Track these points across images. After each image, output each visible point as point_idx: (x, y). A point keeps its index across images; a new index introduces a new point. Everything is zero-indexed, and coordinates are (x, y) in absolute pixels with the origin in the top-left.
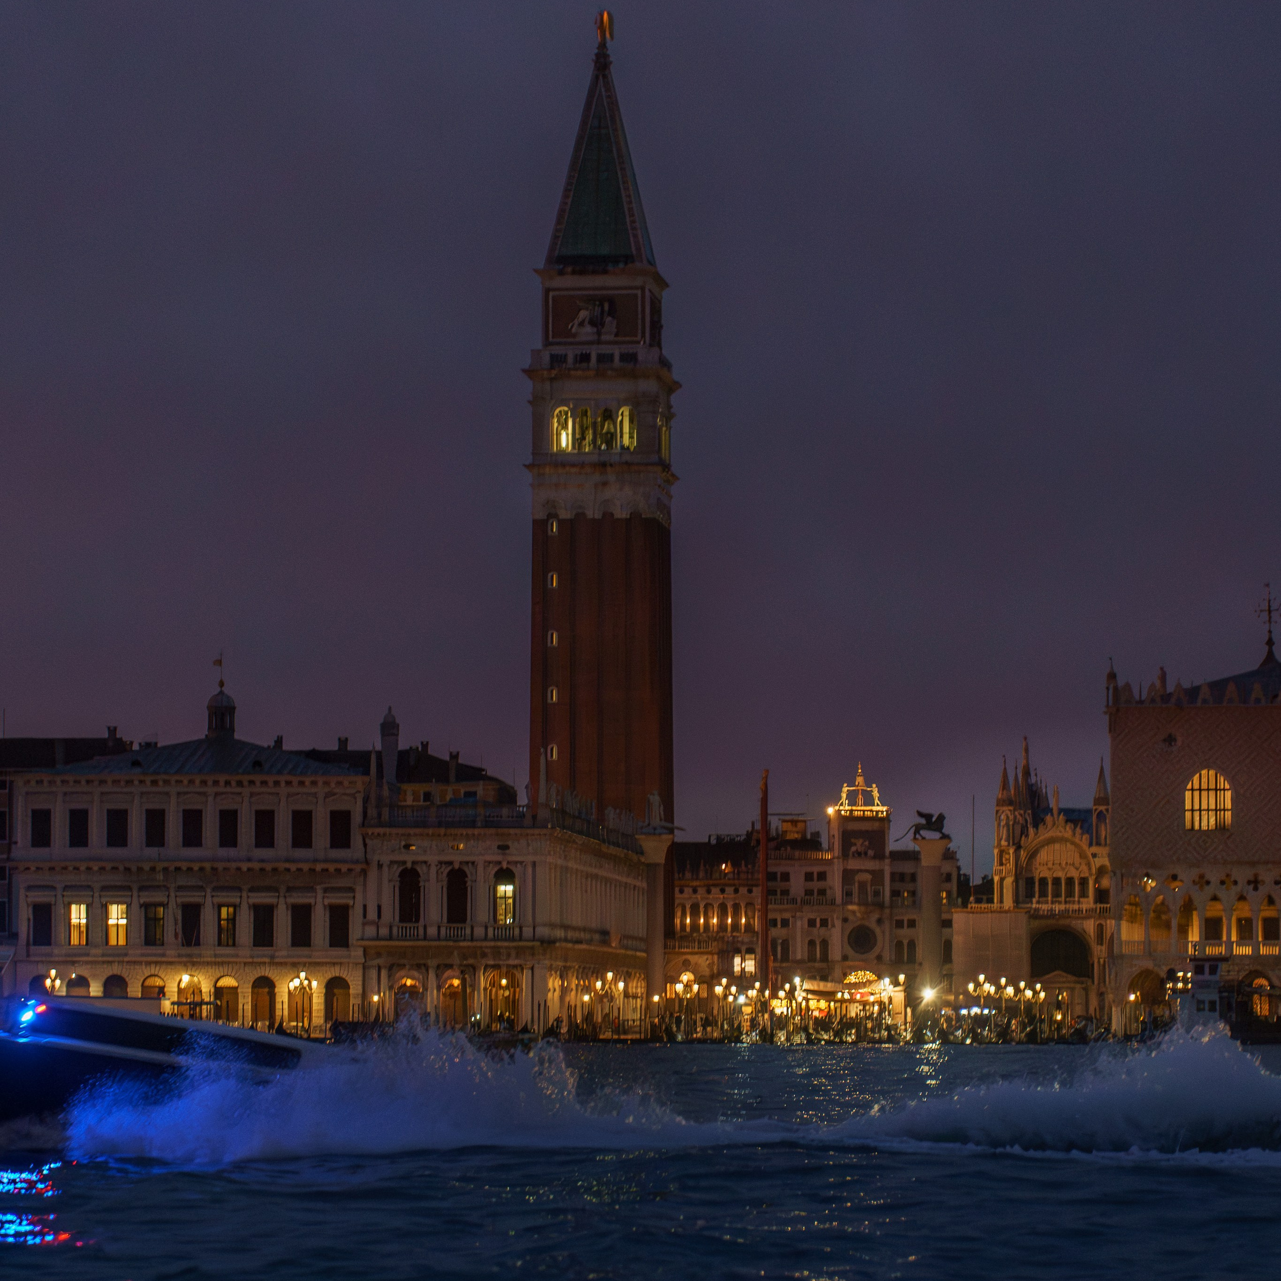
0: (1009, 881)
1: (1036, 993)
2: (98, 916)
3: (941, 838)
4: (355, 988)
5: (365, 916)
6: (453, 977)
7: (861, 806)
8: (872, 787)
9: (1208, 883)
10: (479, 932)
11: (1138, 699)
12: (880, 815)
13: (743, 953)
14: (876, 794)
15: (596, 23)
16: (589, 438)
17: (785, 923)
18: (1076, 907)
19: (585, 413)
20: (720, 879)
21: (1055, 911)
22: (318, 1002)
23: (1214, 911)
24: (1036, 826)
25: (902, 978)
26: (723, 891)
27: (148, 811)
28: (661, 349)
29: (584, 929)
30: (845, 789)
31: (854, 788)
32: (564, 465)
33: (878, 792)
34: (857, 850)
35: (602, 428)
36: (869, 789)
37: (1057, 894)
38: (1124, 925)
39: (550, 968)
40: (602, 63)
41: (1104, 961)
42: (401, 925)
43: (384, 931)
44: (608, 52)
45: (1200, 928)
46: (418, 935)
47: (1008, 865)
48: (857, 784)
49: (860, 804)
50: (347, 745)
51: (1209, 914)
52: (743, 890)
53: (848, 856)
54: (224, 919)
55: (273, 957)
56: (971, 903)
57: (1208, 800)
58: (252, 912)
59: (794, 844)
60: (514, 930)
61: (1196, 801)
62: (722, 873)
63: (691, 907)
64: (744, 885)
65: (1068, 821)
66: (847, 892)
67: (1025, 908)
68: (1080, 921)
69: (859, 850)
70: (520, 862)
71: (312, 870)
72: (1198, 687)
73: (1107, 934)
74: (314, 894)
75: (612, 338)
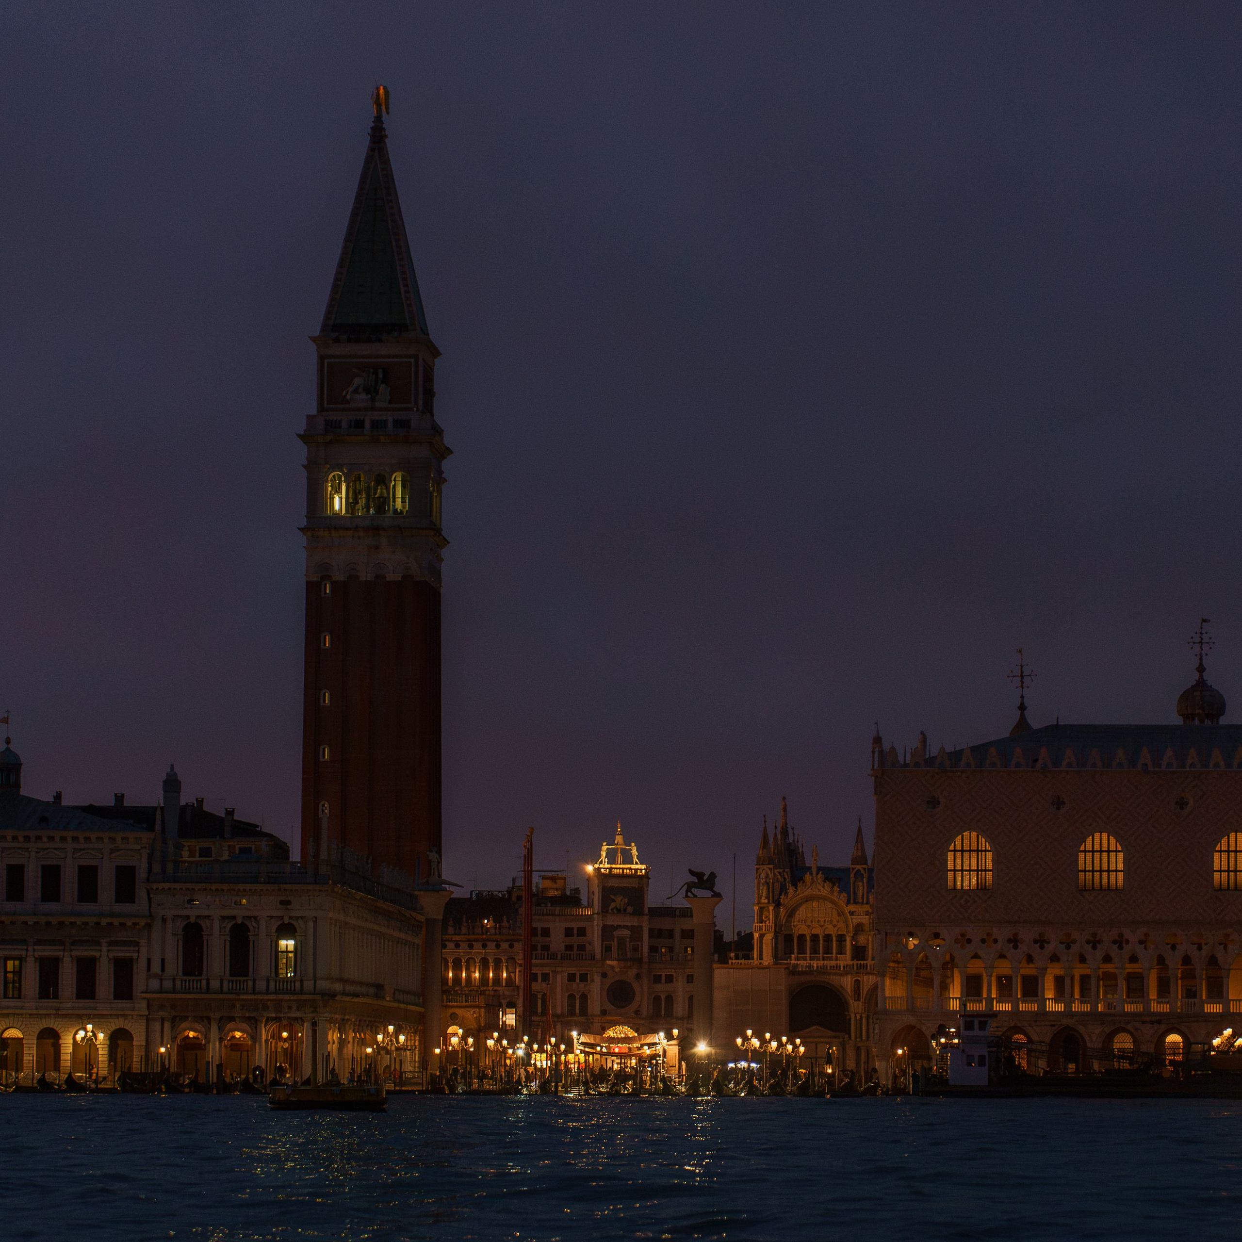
0: (769, 937)
1: (795, 1047)
3: (712, 896)
4: (139, 1040)
5: (149, 969)
6: (235, 1030)
7: (620, 864)
8: (631, 846)
9: (969, 941)
10: (261, 985)
11: (903, 763)
12: (639, 874)
13: (504, 1006)
14: (635, 852)
15: (372, 98)
16: (362, 502)
17: (545, 977)
18: (833, 963)
19: (358, 478)
20: (483, 934)
21: (813, 967)
22: (103, 1052)
23: (976, 967)
24: (795, 885)
25: (675, 1032)
26: (484, 946)
28: (433, 416)
29: (361, 983)
30: (605, 848)
31: (613, 847)
32: (336, 528)
33: (637, 850)
34: (616, 907)
35: (375, 493)
36: (627, 848)
37: (815, 951)
38: (888, 982)
39: (331, 1021)
40: (378, 135)
41: (861, 1017)
42: (185, 978)
43: (168, 984)
44: (384, 126)
45: (962, 983)
46: (201, 988)
47: (768, 922)
48: (616, 842)
49: (619, 863)
50: (123, 801)
51: (970, 971)
52: (505, 945)
53: (607, 912)
54: (10, 972)
55: (58, 1009)
56: (732, 959)
57: (970, 861)
58: (38, 965)
59: (554, 901)
60: (295, 984)
61: (959, 861)
62: (484, 928)
63: (453, 962)
64: (507, 941)
65: (826, 879)
66: (606, 947)
67: (785, 964)
68: (837, 977)
69: (618, 907)
70: (301, 917)
71: (98, 924)
72: (961, 752)
73: (865, 989)
74: (99, 948)
75: (386, 405)
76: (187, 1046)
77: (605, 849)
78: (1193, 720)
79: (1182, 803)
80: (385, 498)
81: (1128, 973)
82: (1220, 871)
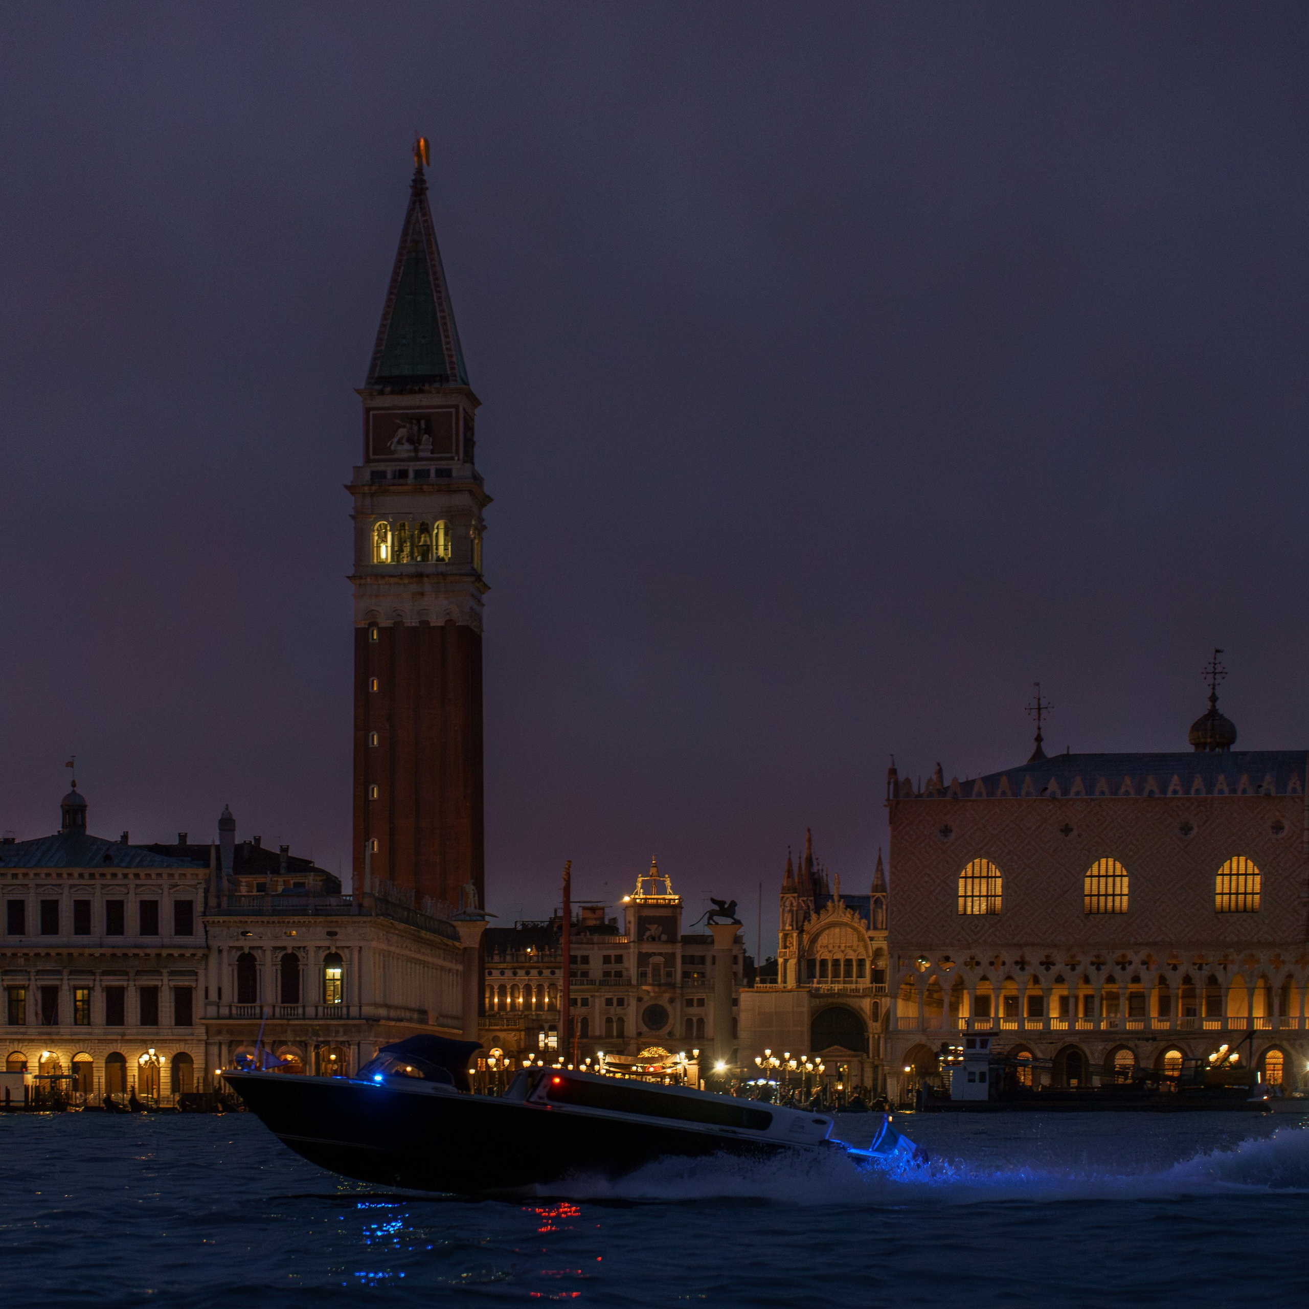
0: (792, 963)
1: (815, 1066)
3: (733, 923)
4: (198, 1062)
5: (207, 997)
6: (287, 1053)
7: (655, 894)
8: (664, 877)
9: (978, 964)
10: (310, 1011)
11: (918, 793)
12: (672, 903)
13: (546, 1030)
14: (668, 883)
15: (413, 151)
17: (585, 1002)
18: (853, 986)
20: (526, 962)
21: (834, 990)
22: (165, 1074)
23: (984, 989)
24: (817, 912)
25: (696, 1052)
26: (528, 973)
27: (9, 902)
28: (473, 465)
29: (405, 1009)
30: (640, 879)
31: (648, 878)
32: (383, 577)
33: (670, 881)
34: (651, 935)
35: (419, 541)
36: (661, 879)
37: (836, 975)
38: (900, 1003)
39: (375, 1044)
40: (419, 187)
41: (879, 1037)
42: (240, 1005)
43: (225, 1011)
44: (425, 178)
45: (970, 1005)
46: (255, 1014)
47: (792, 948)
48: (651, 874)
50: (185, 840)
51: (979, 992)
52: (547, 972)
53: (642, 940)
54: (79, 1001)
55: (124, 1035)
56: (757, 983)
57: (980, 887)
58: (105, 994)
59: (594, 930)
60: (341, 1010)
61: (969, 888)
62: (528, 957)
63: (499, 988)
64: (548, 968)
65: (847, 907)
66: (641, 973)
67: (807, 987)
68: (857, 1000)
69: (653, 934)
70: (348, 947)
71: (159, 955)
72: (974, 781)
73: (883, 1011)
74: (160, 978)
75: (428, 455)
77: (640, 881)
78: (1205, 748)
79: (1186, 829)
80: (428, 546)
81: (1131, 993)
82: (1222, 894)
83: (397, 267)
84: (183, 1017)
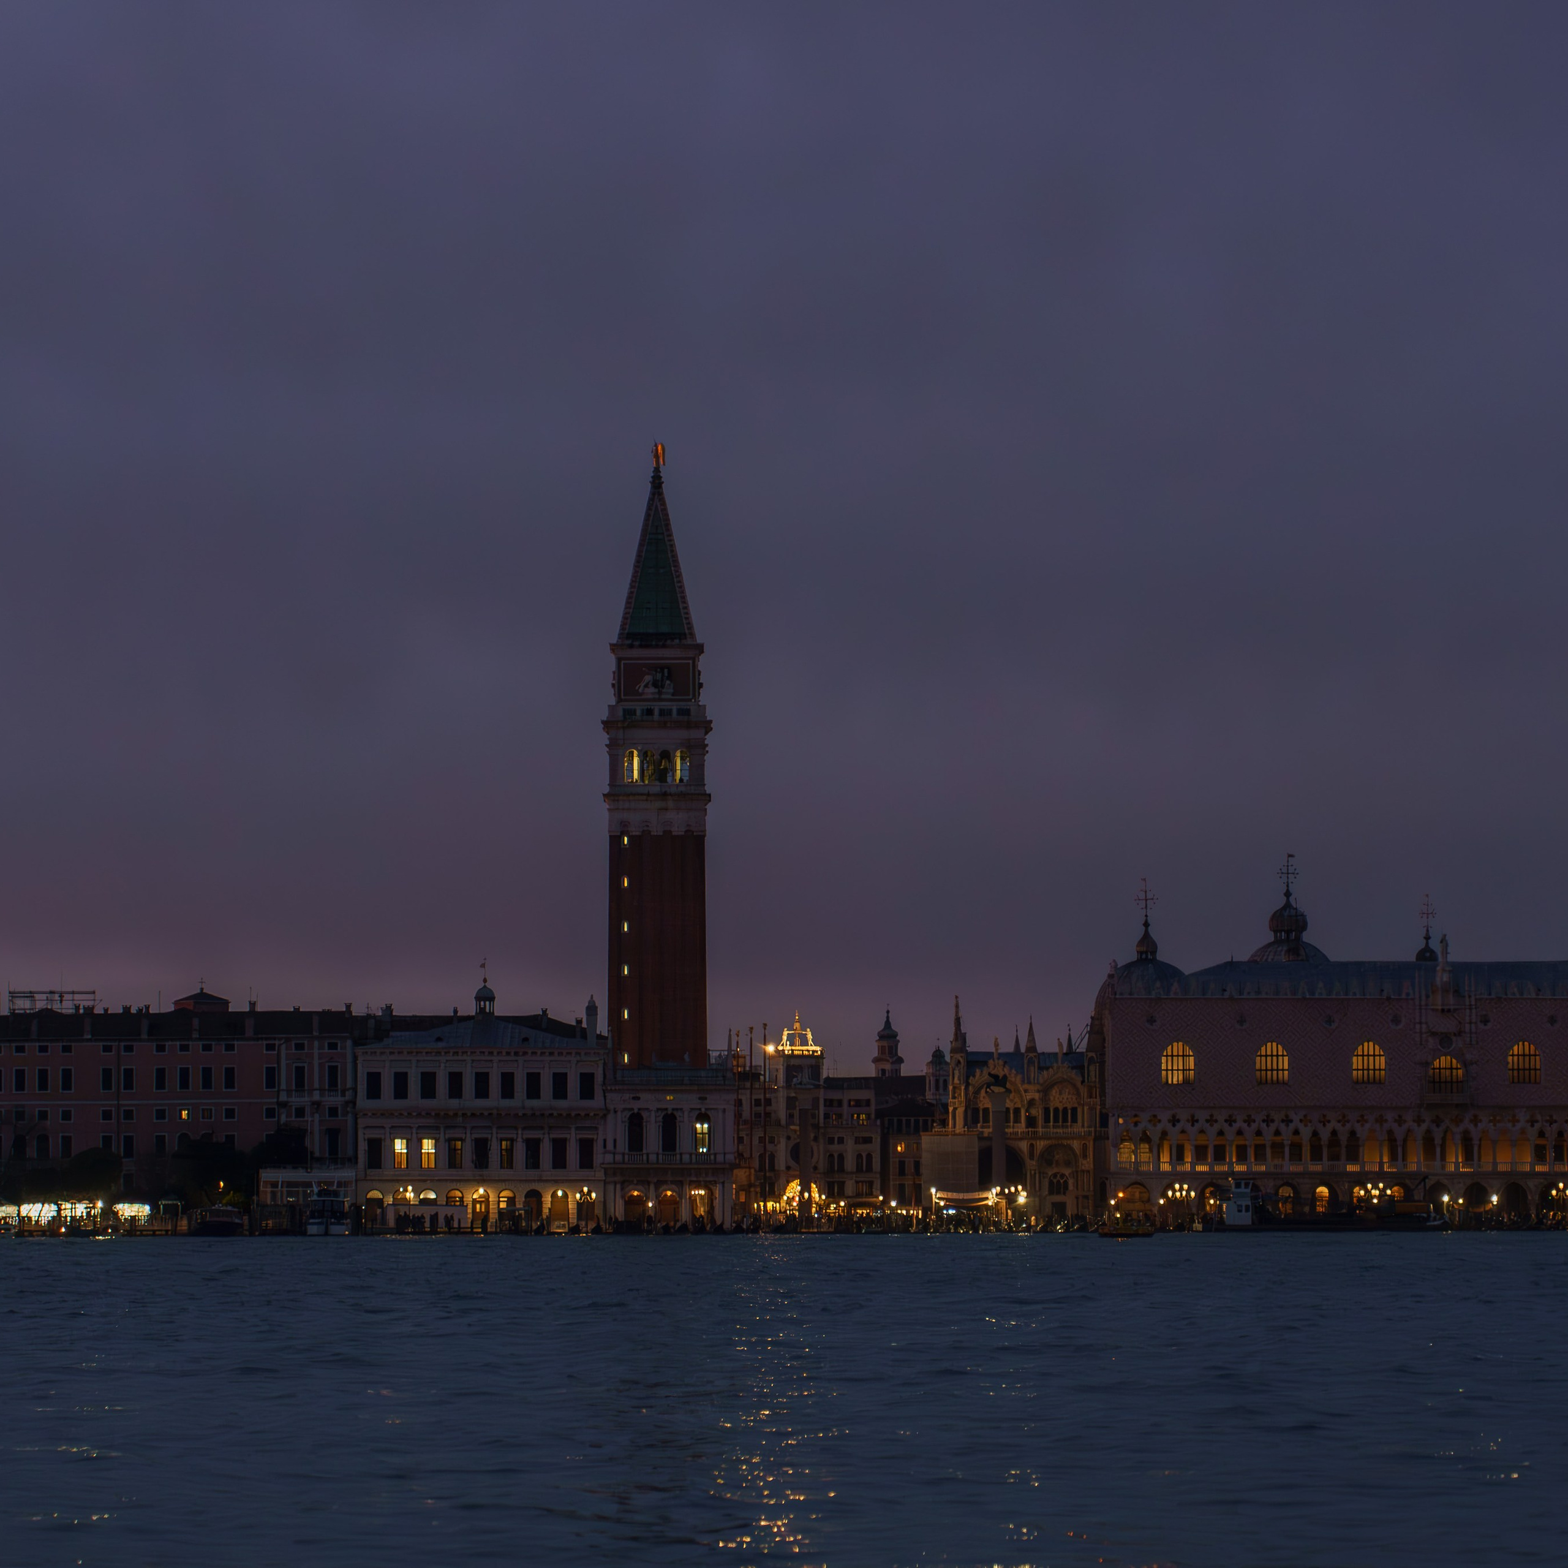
0: (960, 1112)
2: (414, 1147)
5: (605, 1147)
6: (666, 1190)
7: (800, 1046)
8: (806, 1031)
9: (1178, 1121)
10: (685, 1158)
12: (815, 1054)
14: (810, 1036)
15: (652, 452)
18: (1011, 1130)
22: (573, 1207)
27: (450, 1074)
30: (786, 1033)
31: (793, 1032)
32: (634, 794)
33: (812, 1035)
34: (799, 1082)
35: (660, 766)
36: (804, 1033)
40: (657, 482)
41: (1035, 1173)
42: (630, 1153)
43: (619, 1158)
44: (661, 475)
45: (1171, 1152)
46: (642, 1161)
47: (960, 1098)
48: (795, 1028)
49: (798, 1045)
53: (791, 1086)
54: (504, 1150)
55: (541, 1176)
56: (934, 1128)
57: (1178, 1063)
58: (524, 1144)
60: (709, 1157)
61: (1170, 1063)
65: (1005, 1064)
67: (973, 1131)
68: (1016, 1142)
70: (713, 1108)
71: (568, 1115)
73: (1037, 1151)
74: (569, 1132)
75: (669, 697)
76: (631, 1202)
79: (1330, 1021)
80: (667, 769)
81: (1292, 1143)
82: (1358, 1070)
83: (641, 545)
84: (586, 1161)
